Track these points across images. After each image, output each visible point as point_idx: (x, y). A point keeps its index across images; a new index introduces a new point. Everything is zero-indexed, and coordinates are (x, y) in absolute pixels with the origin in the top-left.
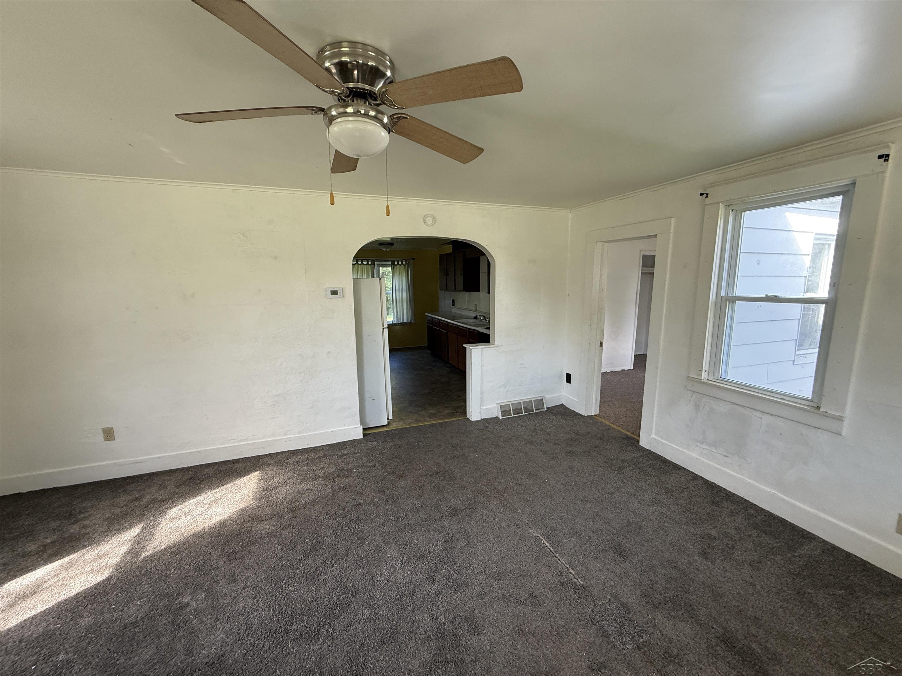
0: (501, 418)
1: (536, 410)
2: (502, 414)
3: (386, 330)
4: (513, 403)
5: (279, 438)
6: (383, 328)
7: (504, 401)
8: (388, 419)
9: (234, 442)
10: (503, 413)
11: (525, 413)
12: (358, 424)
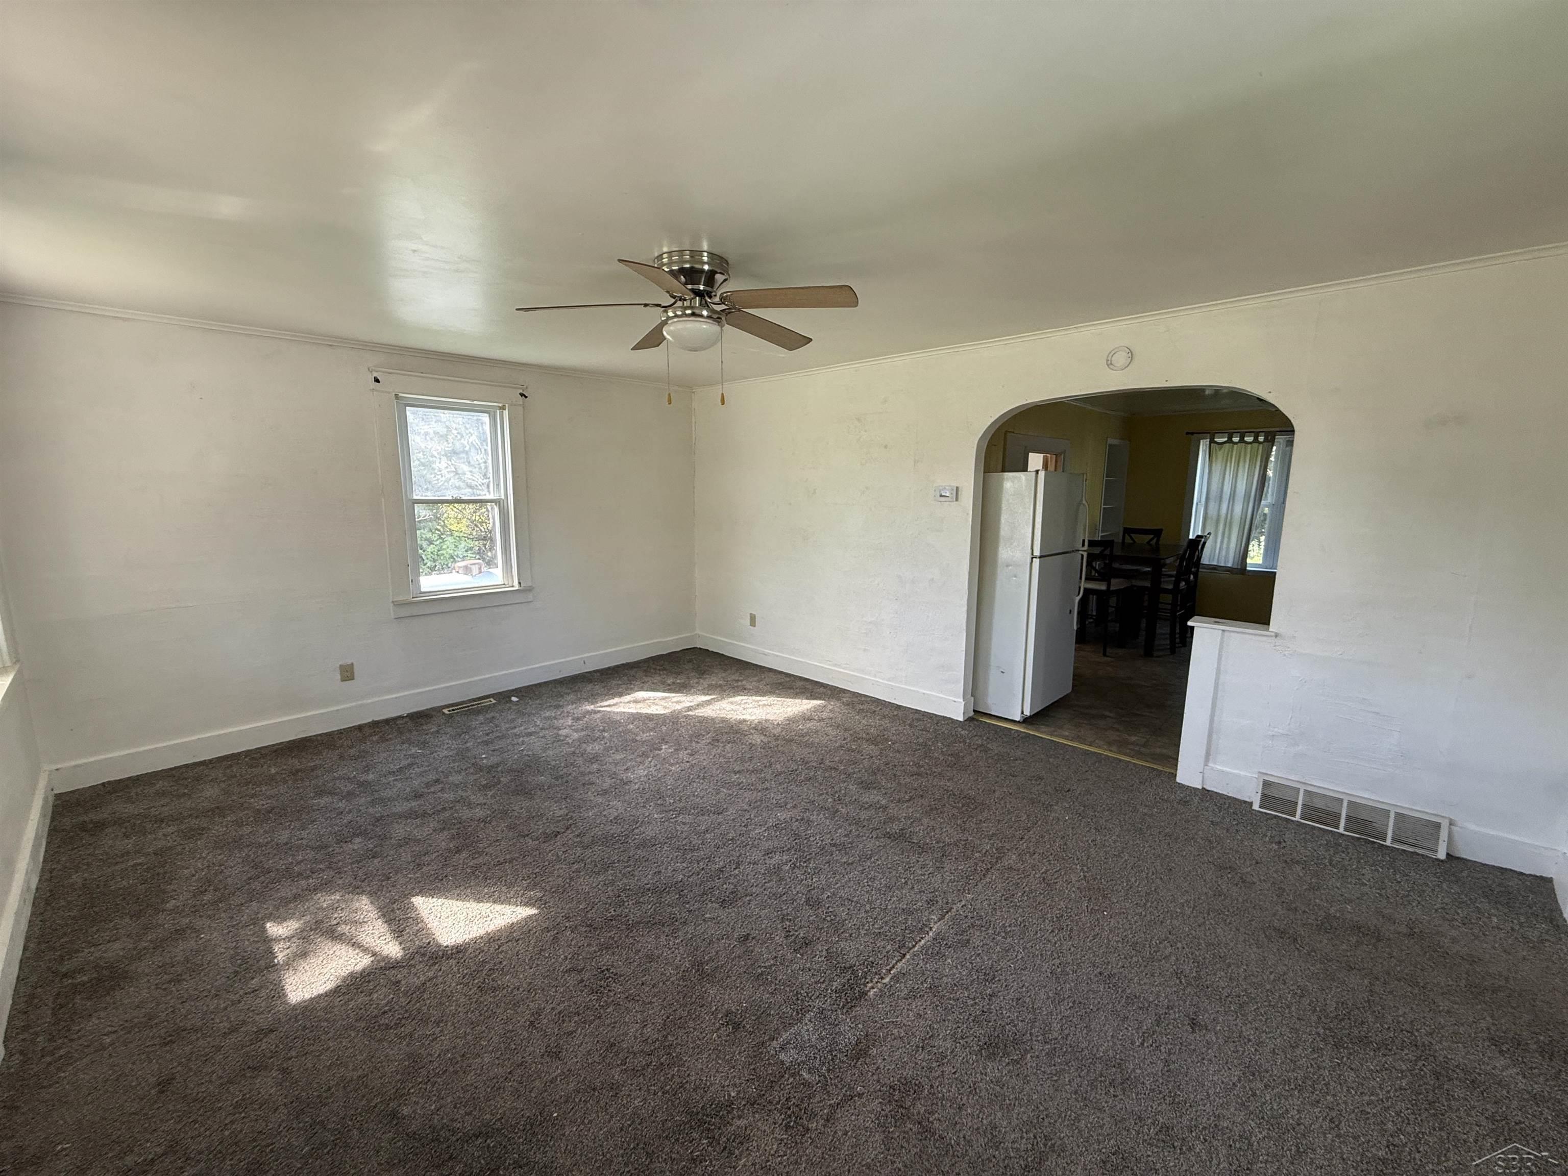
0: (1256, 807)
1: (1394, 840)
2: (1262, 800)
3: (1037, 562)
4: (1310, 788)
5: (867, 677)
6: (1032, 558)
7: (1280, 774)
8: (1022, 713)
9: (829, 665)
10: (1266, 799)
11: (1346, 830)
12: (959, 697)
